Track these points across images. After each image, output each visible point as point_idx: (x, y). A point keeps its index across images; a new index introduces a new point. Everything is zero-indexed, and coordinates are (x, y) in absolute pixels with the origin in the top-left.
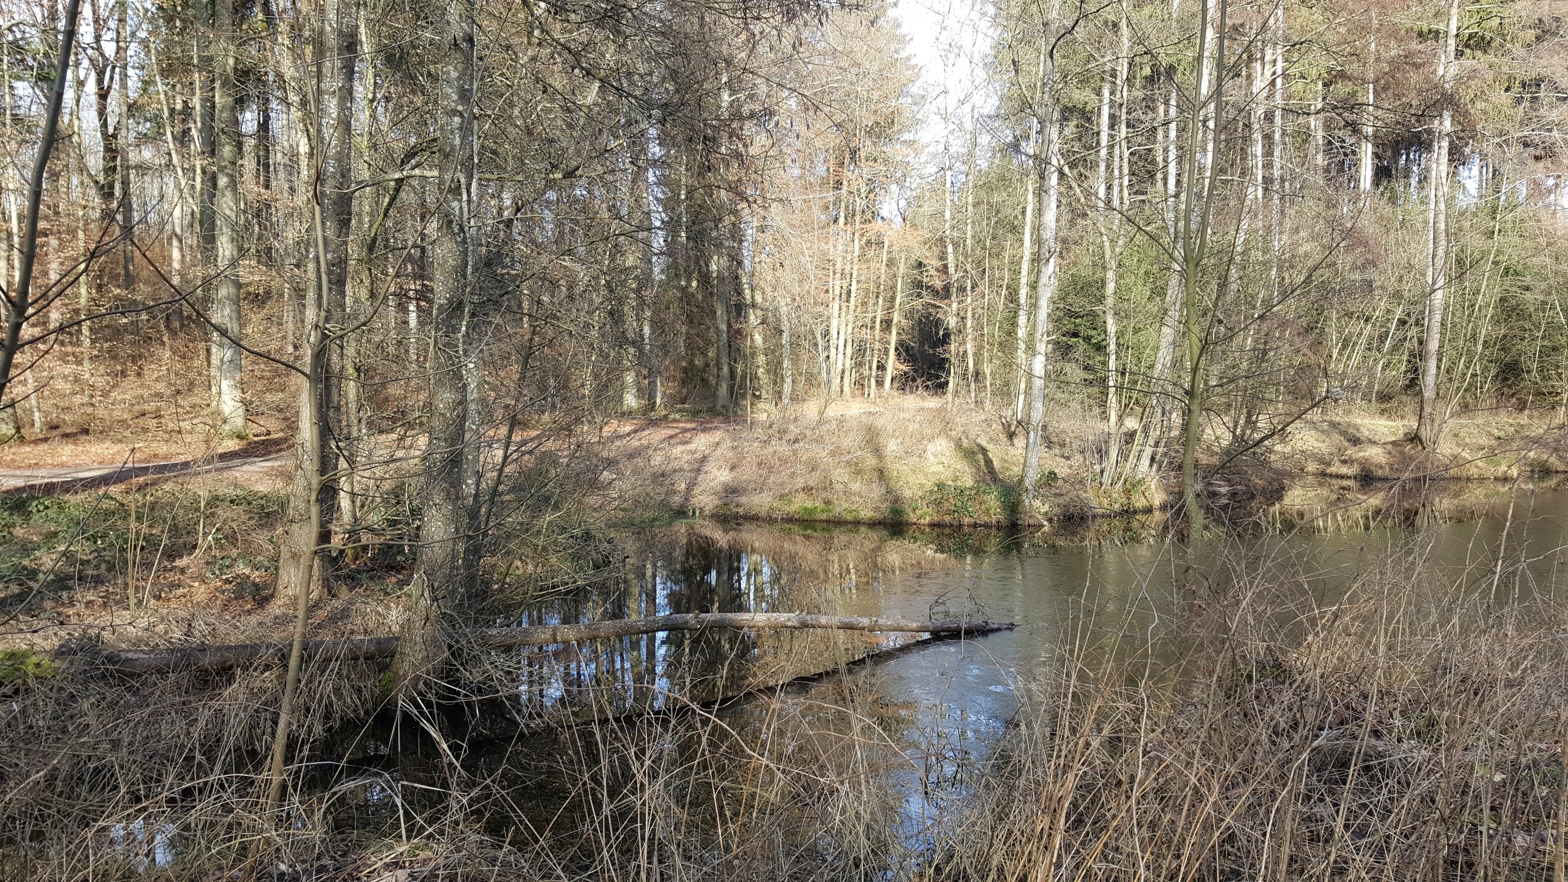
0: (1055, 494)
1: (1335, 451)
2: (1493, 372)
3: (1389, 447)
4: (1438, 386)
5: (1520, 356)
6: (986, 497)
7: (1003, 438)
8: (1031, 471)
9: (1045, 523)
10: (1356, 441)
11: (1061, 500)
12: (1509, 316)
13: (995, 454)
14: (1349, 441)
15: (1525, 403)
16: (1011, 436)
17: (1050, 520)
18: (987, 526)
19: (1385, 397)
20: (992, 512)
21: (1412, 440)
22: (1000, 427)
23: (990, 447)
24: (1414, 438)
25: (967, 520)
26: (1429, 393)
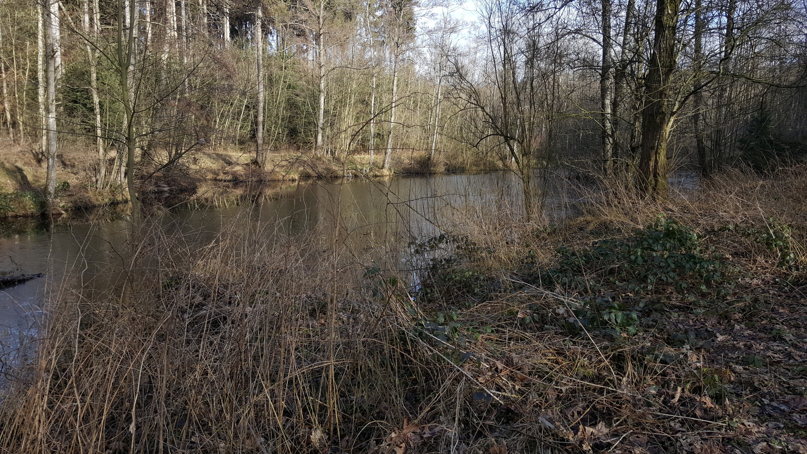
0: (69, 195)
1: (220, 168)
2: (286, 132)
3: (244, 166)
4: (264, 138)
5: (296, 125)
6: (22, 199)
7: (34, 162)
8: (52, 182)
9: (63, 212)
10: (230, 163)
11: (72, 199)
12: (291, 107)
13: (29, 173)
14: (227, 163)
15: (299, 146)
16: (39, 161)
17: (66, 211)
18: (25, 216)
19: (241, 142)
20: (27, 207)
21: (254, 163)
22: (32, 156)
23: (25, 168)
24: (255, 162)
25: (10, 214)
26: (260, 142)
